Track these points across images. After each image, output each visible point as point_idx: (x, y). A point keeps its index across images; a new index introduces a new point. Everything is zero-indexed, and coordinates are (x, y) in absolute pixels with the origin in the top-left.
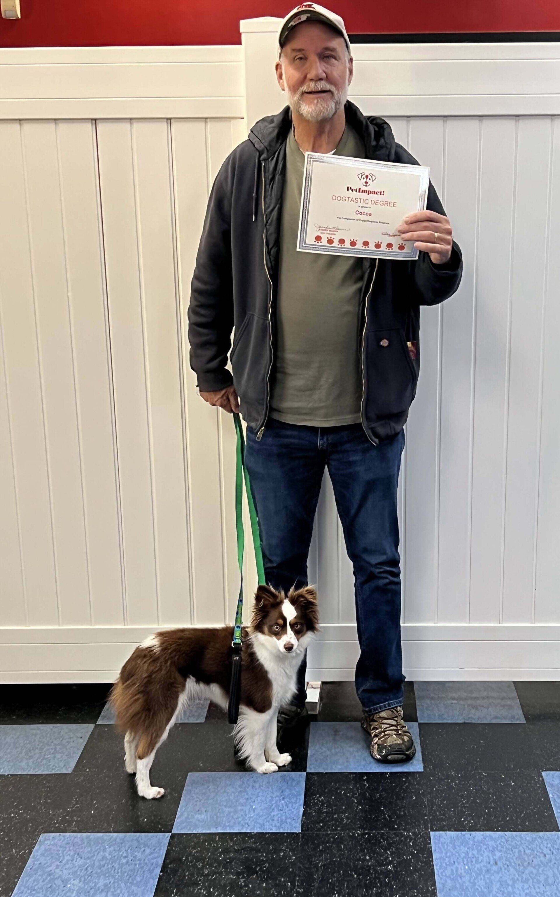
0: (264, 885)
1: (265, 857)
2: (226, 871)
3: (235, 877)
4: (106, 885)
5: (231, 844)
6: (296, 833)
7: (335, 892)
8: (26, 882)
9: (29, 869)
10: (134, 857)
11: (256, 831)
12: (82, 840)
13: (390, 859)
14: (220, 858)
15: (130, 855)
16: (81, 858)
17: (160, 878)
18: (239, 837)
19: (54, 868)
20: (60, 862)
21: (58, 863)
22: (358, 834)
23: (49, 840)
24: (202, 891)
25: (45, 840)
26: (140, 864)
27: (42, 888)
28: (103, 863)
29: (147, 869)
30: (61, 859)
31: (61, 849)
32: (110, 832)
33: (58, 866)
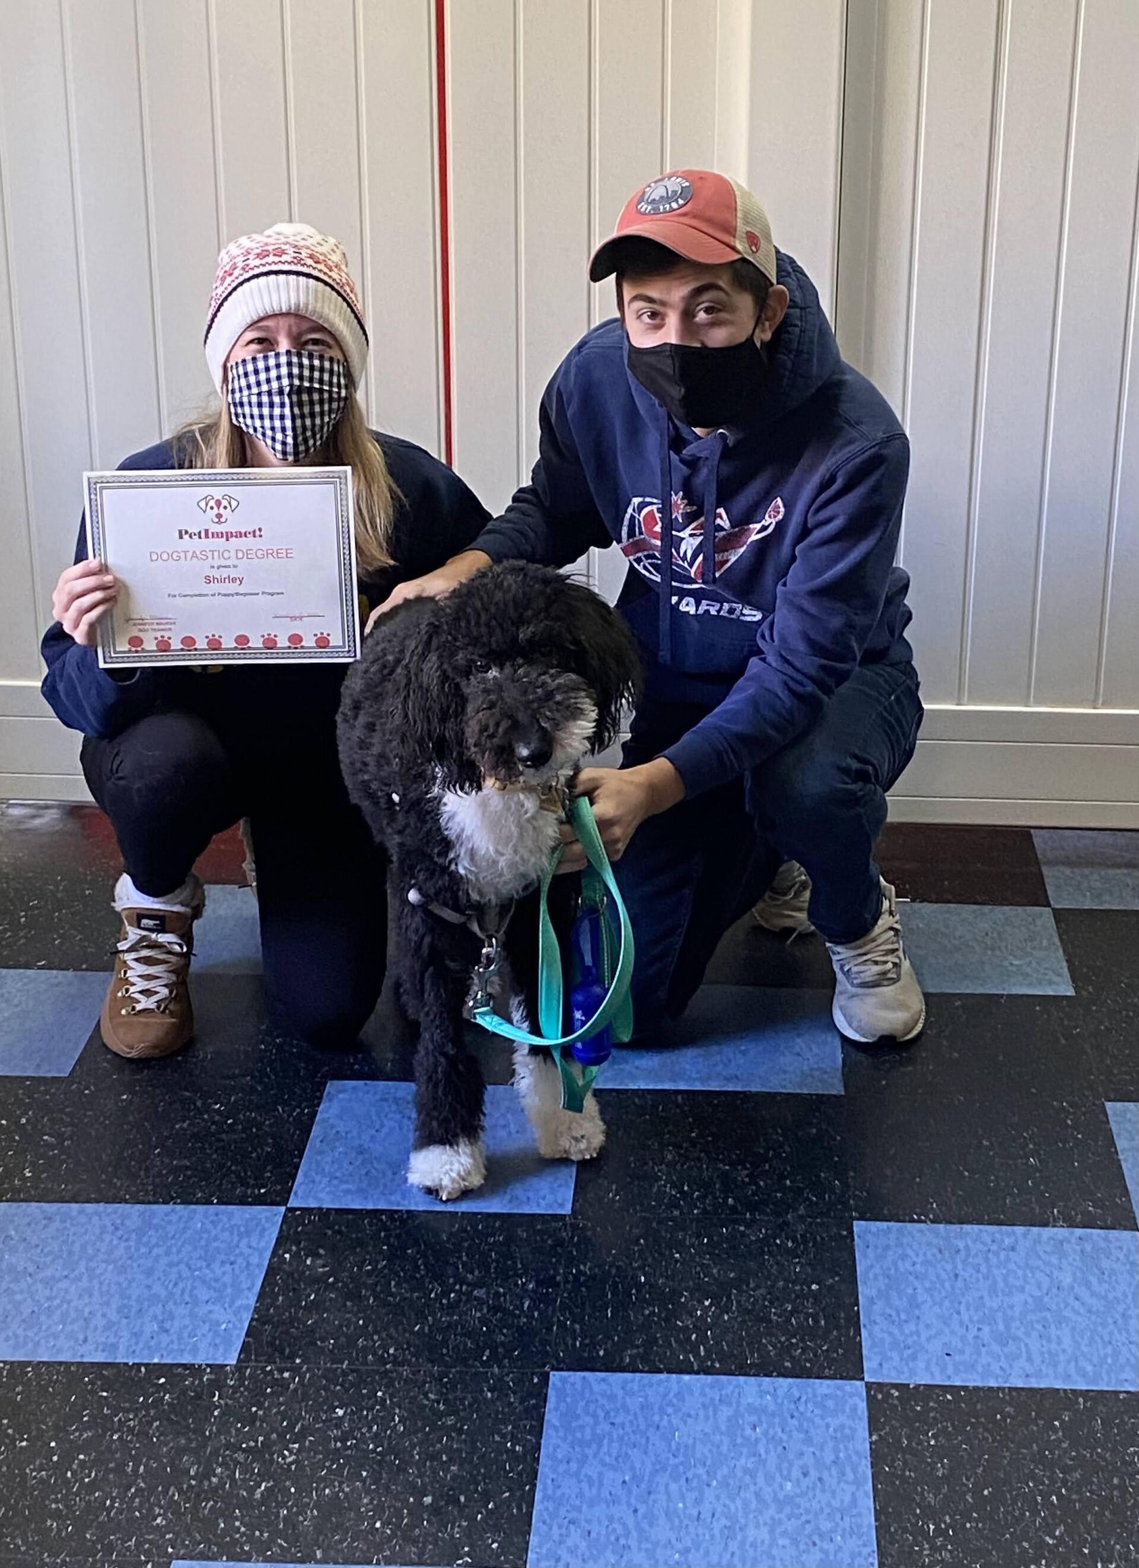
1: (781, 1135)
9: (318, 1141)
20: (377, 1131)
21: (373, 1132)
24: (668, 1190)
27: (350, 1175)
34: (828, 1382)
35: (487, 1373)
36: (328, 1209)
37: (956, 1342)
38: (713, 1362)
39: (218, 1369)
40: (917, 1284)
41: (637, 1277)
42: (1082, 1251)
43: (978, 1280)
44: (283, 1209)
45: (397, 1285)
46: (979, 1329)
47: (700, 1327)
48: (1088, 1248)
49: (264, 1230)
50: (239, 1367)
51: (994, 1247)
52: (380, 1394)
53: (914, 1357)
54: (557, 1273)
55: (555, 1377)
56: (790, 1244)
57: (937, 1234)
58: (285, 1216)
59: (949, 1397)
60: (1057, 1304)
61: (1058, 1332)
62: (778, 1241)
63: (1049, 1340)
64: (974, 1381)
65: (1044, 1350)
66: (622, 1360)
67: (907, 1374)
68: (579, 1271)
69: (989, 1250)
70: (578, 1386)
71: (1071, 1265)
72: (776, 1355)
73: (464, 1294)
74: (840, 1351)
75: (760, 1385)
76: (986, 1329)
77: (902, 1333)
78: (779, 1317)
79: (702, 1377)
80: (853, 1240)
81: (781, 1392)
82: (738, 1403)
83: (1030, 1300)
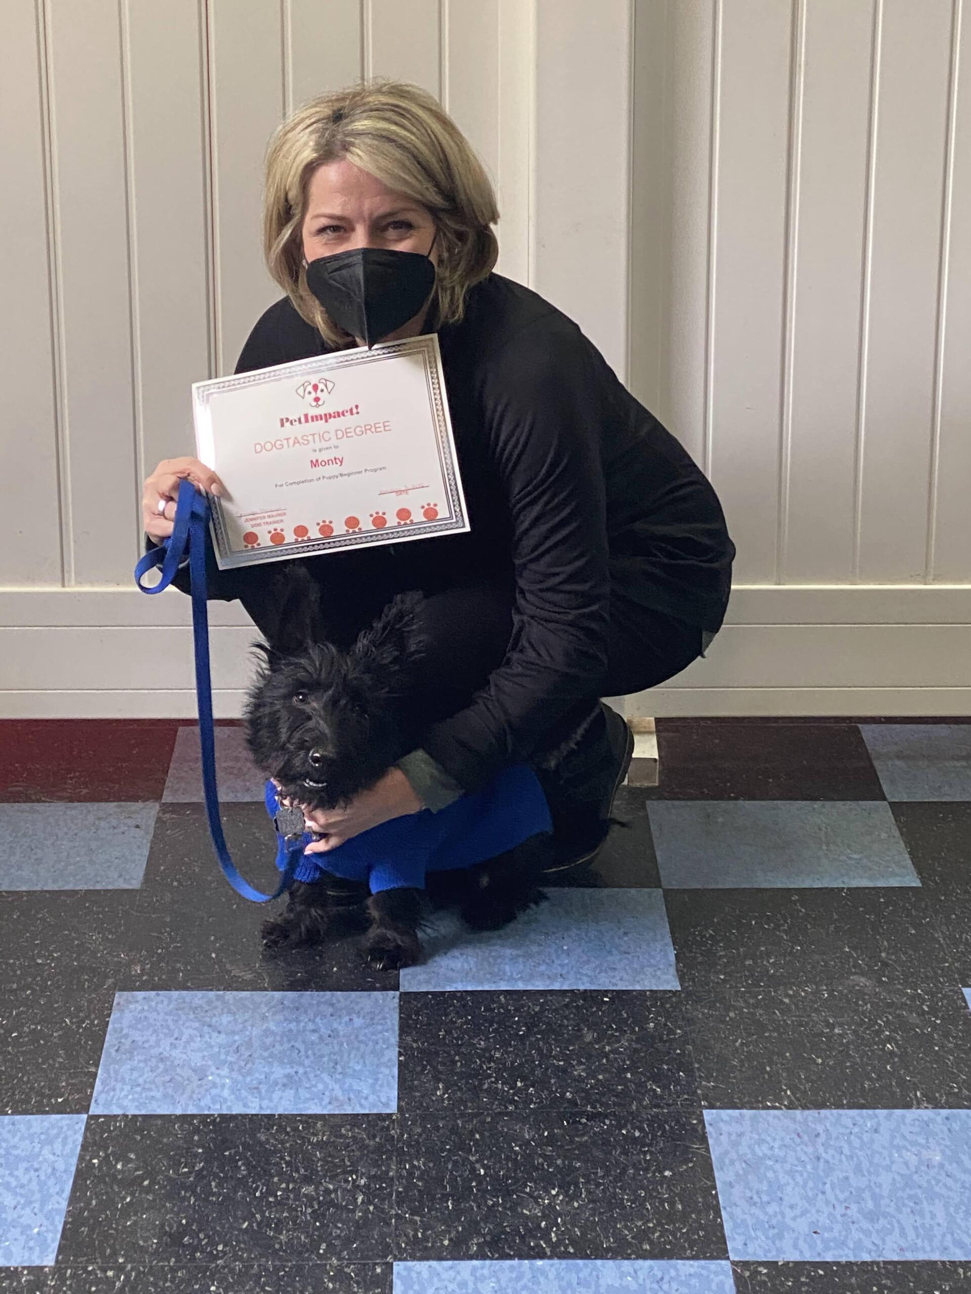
0: (628, 1076)
1: (616, 1030)
2: (540, 1054)
3: (561, 1063)
4: (289, 1077)
6: (671, 991)
7: (784, 1088)
8: (116, 1072)
9: (113, 1051)
10: (332, 1031)
11: (583, 987)
12: (209, 1002)
13: (887, 1033)
14: (522, 1031)
15: (322, 1028)
16: (219, 1032)
17: (401, 1065)
18: (549, 998)
19: (167, 1049)
20: (176, 1039)
21: (172, 1040)
22: (805, 991)
23: (137, 1002)
24: (500, 1086)
25: (128, 1002)
26: (349, 1042)
27: (153, 1082)
28: (269, 1041)
29: (368, 1050)
30: (176, 1033)
31: (170, 1018)
32: (266, 989)
33: (173, 1046)
34: (691, 1262)
35: (326, 1265)
36: (135, 1116)
37: (824, 1220)
38: (566, 1247)
39: (36, 1270)
40: (777, 1167)
41: (473, 1170)
42: (949, 1130)
43: (841, 1161)
44: (85, 1116)
45: (219, 1185)
46: (847, 1208)
47: (549, 1213)
48: (956, 1126)
49: (66, 1138)
50: (59, 1269)
51: (856, 1130)
52: (213, 1288)
53: (780, 1236)
54: (389, 1169)
55: (399, 1267)
56: (637, 1134)
57: (794, 1120)
58: (87, 1122)
59: (821, 1272)
60: (928, 1182)
61: (932, 1209)
62: (624, 1132)
63: (922, 1215)
64: (845, 1255)
65: (918, 1224)
66: (468, 1248)
67: (774, 1253)
68: (413, 1166)
69: (851, 1133)
70: (425, 1275)
71: (939, 1144)
72: (633, 1238)
73: (291, 1191)
74: (701, 1233)
75: (619, 1268)
76: (854, 1207)
77: (766, 1213)
78: (633, 1202)
79: (556, 1261)
80: (704, 1127)
81: (641, 1275)
82: (598, 1286)
83: (898, 1178)
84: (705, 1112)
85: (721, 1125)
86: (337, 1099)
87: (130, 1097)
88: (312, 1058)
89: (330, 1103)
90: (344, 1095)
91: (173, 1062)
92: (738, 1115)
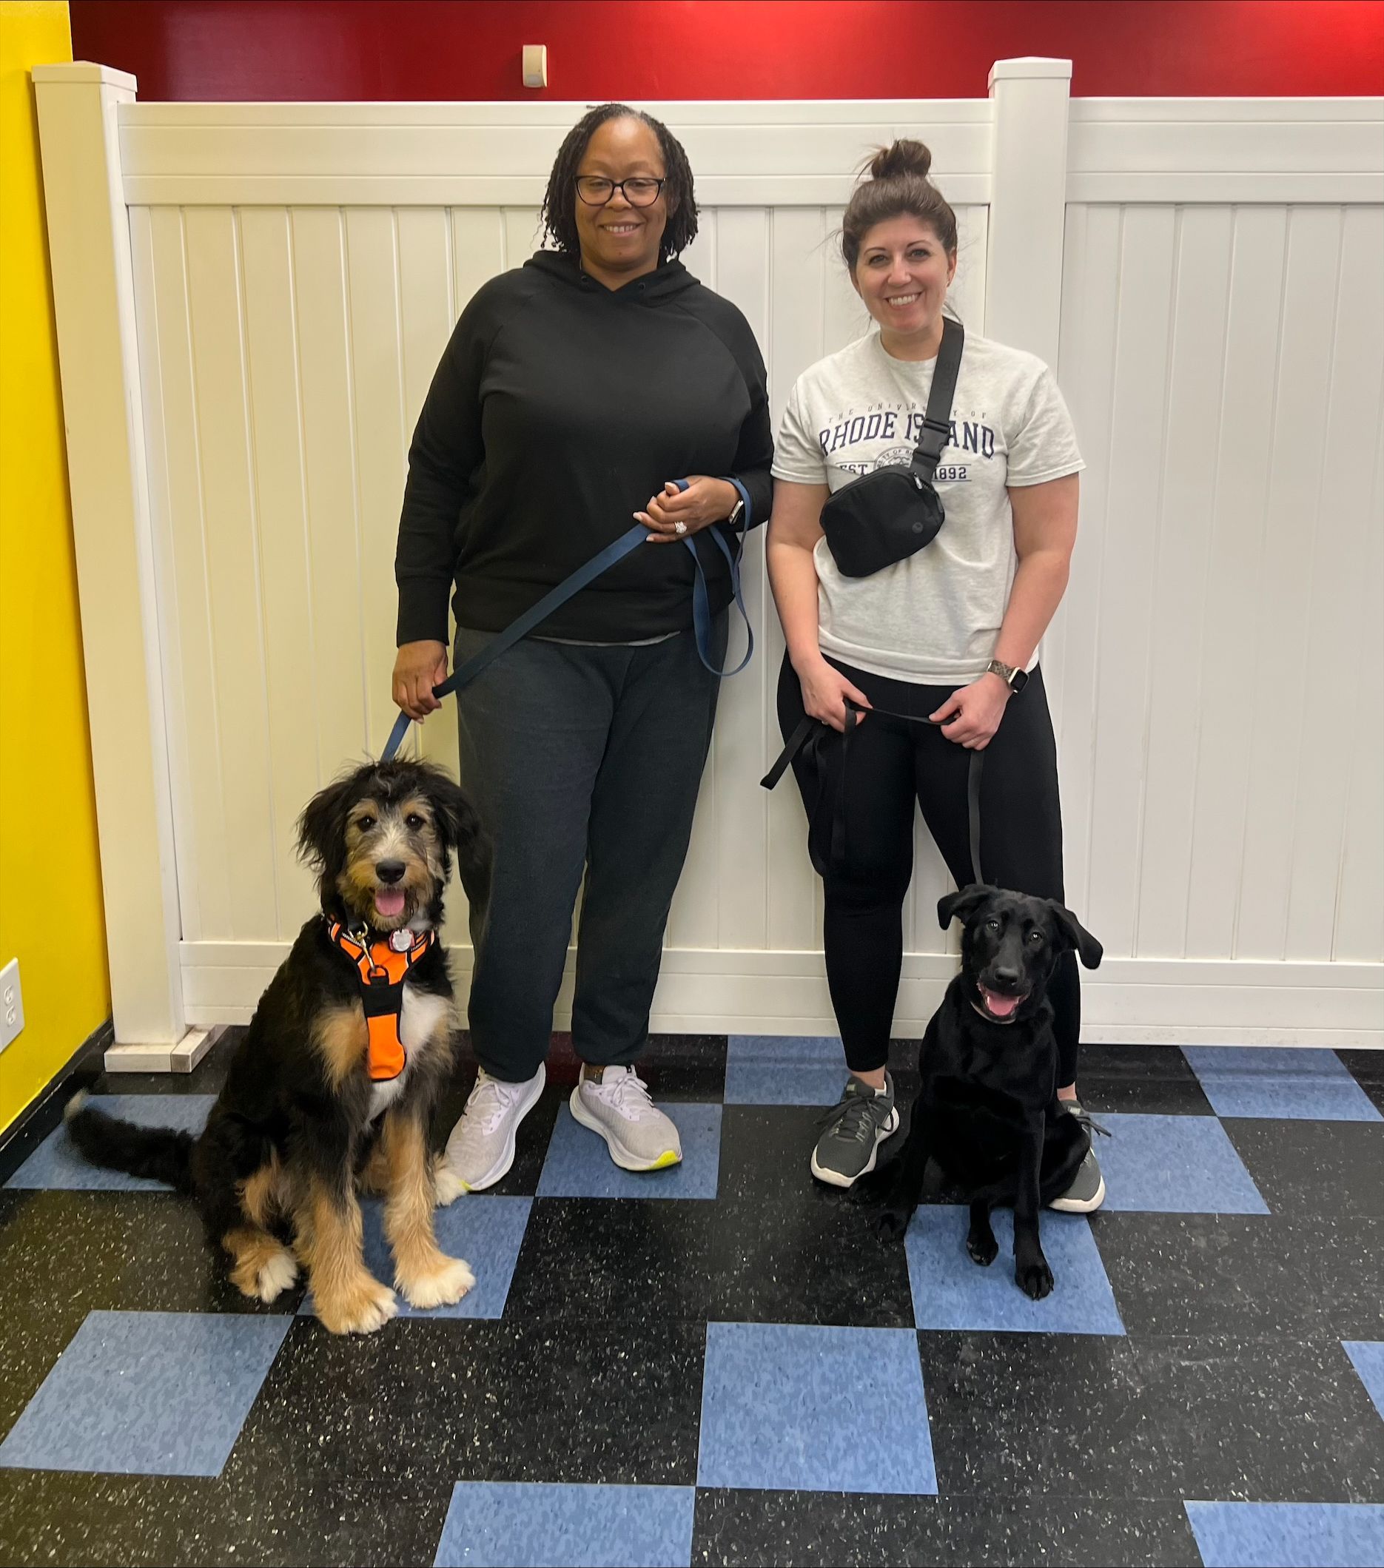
0: (1113, 1451)
2: (1038, 1418)
4: (847, 1439)
5: (1023, 1357)
6: (1119, 1337)
7: (1240, 1471)
8: (715, 1431)
10: (873, 1379)
11: (1053, 1329)
12: (777, 1338)
13: (1300, 1398)
14: (1017, 1388)
15: (865, 1375)
16: (787, 1377)
17: (933, 1427)
18: (1030, 1343)
19: (751, 1398)
22: (1222, 1340)
23: (724, 1336)
26: (888, 1394)
28: (827, 1389)
29: (904, 1406)
30: (756, 1380)
32: (817, 1323)
84: (1185, 1502)
85: (1202, 1520)
86: (889, 1474)
87: (727, 1462)
88: (862, 1416)
89: (884, 1478)
90: (893, 1467)
91: (756, 1416)
92: (1212, 1508)
